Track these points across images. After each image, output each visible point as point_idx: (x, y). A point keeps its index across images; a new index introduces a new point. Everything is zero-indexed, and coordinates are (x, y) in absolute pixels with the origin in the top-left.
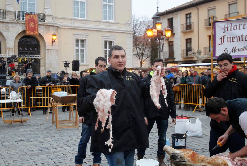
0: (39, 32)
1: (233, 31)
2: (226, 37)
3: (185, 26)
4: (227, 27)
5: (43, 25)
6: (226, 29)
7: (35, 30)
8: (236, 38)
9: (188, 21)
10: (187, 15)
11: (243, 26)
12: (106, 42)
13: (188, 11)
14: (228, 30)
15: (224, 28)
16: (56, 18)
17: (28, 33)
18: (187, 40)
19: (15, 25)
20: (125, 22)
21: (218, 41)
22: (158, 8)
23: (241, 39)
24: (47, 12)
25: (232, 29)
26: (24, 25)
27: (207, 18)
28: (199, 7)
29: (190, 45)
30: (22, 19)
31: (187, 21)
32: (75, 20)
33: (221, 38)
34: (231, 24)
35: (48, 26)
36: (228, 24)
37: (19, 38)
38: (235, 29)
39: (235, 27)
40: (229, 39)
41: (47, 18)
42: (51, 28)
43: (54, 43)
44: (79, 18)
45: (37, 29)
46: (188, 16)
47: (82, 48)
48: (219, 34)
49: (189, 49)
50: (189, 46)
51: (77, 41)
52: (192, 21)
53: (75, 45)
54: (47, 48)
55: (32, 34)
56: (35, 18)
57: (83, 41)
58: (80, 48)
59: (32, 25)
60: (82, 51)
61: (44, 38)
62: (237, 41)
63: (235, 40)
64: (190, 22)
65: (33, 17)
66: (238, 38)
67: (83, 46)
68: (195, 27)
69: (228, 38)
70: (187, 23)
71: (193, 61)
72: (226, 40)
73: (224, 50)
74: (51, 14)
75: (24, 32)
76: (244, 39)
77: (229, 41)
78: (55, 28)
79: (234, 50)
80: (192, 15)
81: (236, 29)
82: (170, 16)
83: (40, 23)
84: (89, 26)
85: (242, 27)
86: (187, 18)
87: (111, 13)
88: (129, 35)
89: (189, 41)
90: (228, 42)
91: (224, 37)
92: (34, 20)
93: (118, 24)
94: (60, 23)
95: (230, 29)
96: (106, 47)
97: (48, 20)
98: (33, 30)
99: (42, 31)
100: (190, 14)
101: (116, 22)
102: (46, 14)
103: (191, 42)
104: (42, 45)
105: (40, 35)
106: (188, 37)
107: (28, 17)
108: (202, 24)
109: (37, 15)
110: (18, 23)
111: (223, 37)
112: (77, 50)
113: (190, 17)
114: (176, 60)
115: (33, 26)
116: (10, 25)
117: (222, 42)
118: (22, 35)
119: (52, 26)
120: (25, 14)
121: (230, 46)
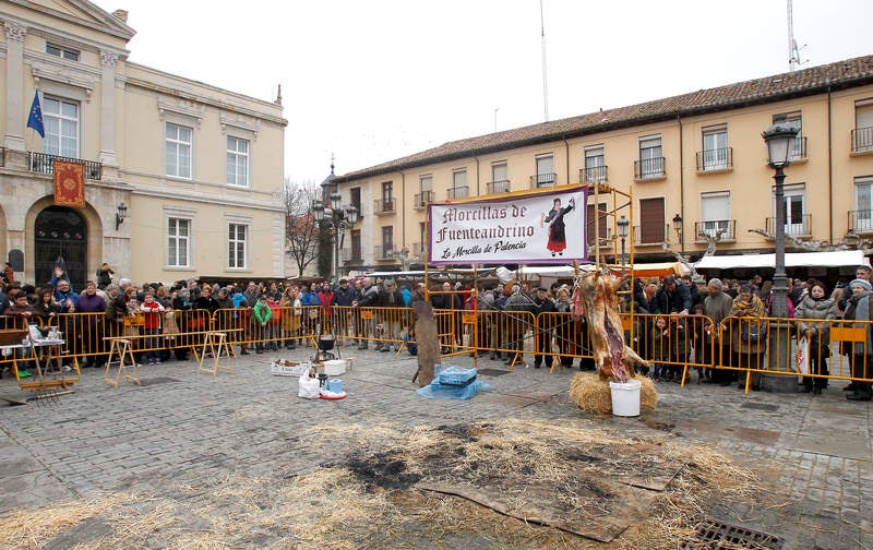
0: (87, 199)
1: (458, 221)
2: (448, 231)
3: (381, 204)
4: (451, 214)
5: (96, 187)
6: (448, 217)
7: (77, 196)
8: (462, 233)
9: (387, 196)
10: (384, 184)
11: (472, 213)
12: (232, 227)
13: (386, 179)
14: (451, 220)
15: (445, 216)
16: (126, 173)
17: (60, 201)
18: (384, 228)
19: (27, 182)
20: (269, 190)
21: (436, 237)
22: (332, 167)
23: (470, 236)
24: (107, 160)
25: (457, 217)
26: (50, 184)
27: (418, 192)
28: (406, 172)
29: (390, 239)
30: (47, 171)
31: (384, 195)
32: (167, 179)
34: (456, 209)
35: (108, 189)
36: (451, 209)
37: (39, 210)
38: (462, 218)
39: (462, 215)
40: (452, 233)
41: (104, 172)
42: (114, 194)
43: (121, 225)
44: (177, 177)
45: (83, 194)
46: (387, 187)
47: (184, 237)
48: (437, 225)
49: (388, 246)
50: (387, 240)
51: (172, 222)
52: (393, 195)
53: (168, 231)
54: (105, 234)
55: (69, 203)
56: (78, 169)
57: (184, 223)
58: (178, 236)
59: (69, 184)
60: (183, 242)
61: (99, 213)
62: (464, 238)
63: (461, 236)
64: (390, 199)
65: (73, 169)
67: (184, 232)
68: (398, 207)
69: (450, 232)
70: (384, 199)
71: (393, 266)
72: (447, 235)
73: (446, 252)
74: (116, 165)
75: (50, 197)
76: (474, 235)
77: (452, 236)
78: (123, 194)
79: (460, 252)
80: (394, 186)
82: (355, 185)
83: (89, 182)
84: (196, 194)
85: (471, 216)
86: (384, 190)
87: (243, 170)
88: (277, 216)
89: (387, 231)
90: (451, 239)
92: (76, 174)
93: (256, 192)
94: (134, 183)
95: (454, 218)
96: (232, 236)
97: (108, 177)
98: (73, 194)
99: (94, 198)
100: (391, 183)
101: (254, 189)
102: (104, 163)
103: (391, 233)
104: (92, 227)
105: (88, 205)
106: (387, 223)
107: (61, 167)
108: (410, 203)
109: (82, 163)
110: (35, 179)
111: (444, 229)
112: (172, 241)
113: (390, 189)
114: (365, 264)
115: (73, 187)
116: (16, 182)
117: (442, 238)
118: (47, 205)
119: (117, 189)
120: (53, 160)
121: (453, 246)
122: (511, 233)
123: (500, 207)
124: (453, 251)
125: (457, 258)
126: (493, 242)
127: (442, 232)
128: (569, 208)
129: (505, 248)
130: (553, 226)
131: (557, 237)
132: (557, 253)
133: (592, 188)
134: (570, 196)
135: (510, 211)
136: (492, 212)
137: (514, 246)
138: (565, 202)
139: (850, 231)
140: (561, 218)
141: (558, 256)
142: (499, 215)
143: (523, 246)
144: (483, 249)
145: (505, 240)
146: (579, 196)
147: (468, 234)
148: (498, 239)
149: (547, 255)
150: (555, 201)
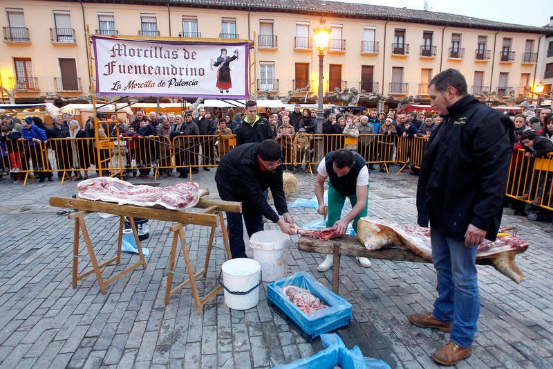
1: (128, 56)
2: (117, 64)
4: (119, 50)
6: (117, 52)
8: (134, 68)
11: (143, 51)
14: (120, 55)
15: (113, 50)
21: (103, 69)
23: (142, 71)
25: (127, 53)
33: (109, 65)
34: (125, 46)
36: (119, 45)
38: (132, 54)
39: (132, 51)
40: (122, 68)
48: (104, 58)
62: (136, 73)
63: (133, 71)
66: (138, 68)
69: (120, 66)
72: (116, 69)
73: (115, 85)
76: (147, 71)
77: (122, 70)
79: (132, 84)
81: (134, 55)
85: (142, 53)
90: (121, 72)
91: (114, 64)
95: (123, 53)
111: (112, 63)
117: (111, 71)
121: (124, 79)
122: (184, 72)
123: (171, 49)
124: (124, 83)
125: (129, 91)
126: (167, 78)
127: (110, 66)
128: (234, 58)
129: (178, 84)
130: (221, 70)
131: (224, 79)
132: (224, 91)
133: (253, 44)
134: (235, 48)
135: (181, 53)
136: (163, 53)
137: (187, 83)
138: (230, 52)
139: (258, 89)
140: (227, 64)
141: (225, 93)
142: (171, 56)
143: (195, 83)
144: (157, 85)
145: (178, 77)
146: (242, 49)
147: (139, 70)
148: (171, 76)
149: (217, 91)
150: (222, 50)
